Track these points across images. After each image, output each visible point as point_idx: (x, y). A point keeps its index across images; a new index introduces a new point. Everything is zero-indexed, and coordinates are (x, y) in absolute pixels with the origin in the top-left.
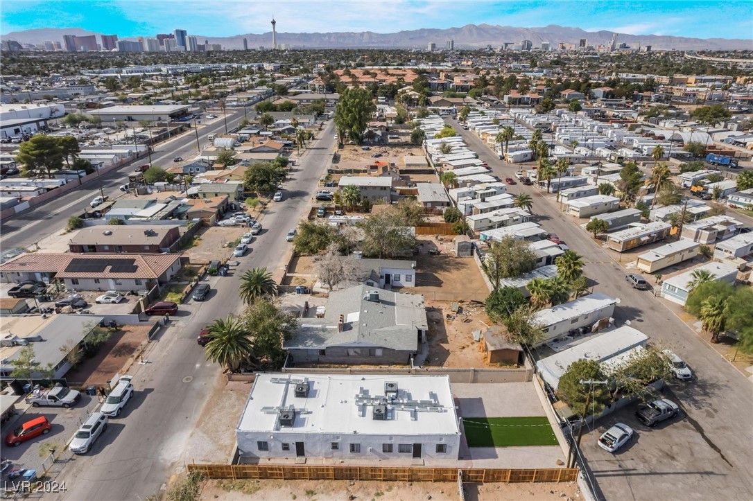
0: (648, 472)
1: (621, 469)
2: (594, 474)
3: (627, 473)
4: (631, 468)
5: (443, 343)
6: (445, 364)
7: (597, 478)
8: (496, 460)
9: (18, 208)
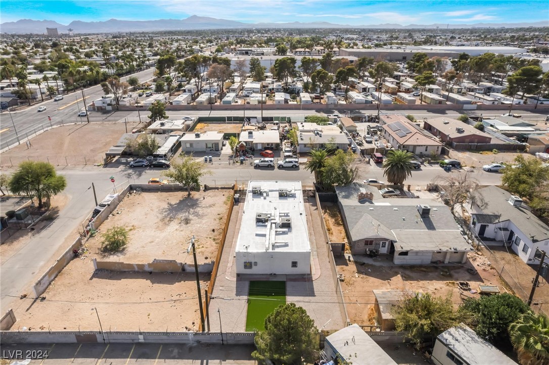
2: (205, 361)
5: (402, 276)
6: (362, 276)
7: (199, 361)
8: (235, 296)
9: (466, 106)
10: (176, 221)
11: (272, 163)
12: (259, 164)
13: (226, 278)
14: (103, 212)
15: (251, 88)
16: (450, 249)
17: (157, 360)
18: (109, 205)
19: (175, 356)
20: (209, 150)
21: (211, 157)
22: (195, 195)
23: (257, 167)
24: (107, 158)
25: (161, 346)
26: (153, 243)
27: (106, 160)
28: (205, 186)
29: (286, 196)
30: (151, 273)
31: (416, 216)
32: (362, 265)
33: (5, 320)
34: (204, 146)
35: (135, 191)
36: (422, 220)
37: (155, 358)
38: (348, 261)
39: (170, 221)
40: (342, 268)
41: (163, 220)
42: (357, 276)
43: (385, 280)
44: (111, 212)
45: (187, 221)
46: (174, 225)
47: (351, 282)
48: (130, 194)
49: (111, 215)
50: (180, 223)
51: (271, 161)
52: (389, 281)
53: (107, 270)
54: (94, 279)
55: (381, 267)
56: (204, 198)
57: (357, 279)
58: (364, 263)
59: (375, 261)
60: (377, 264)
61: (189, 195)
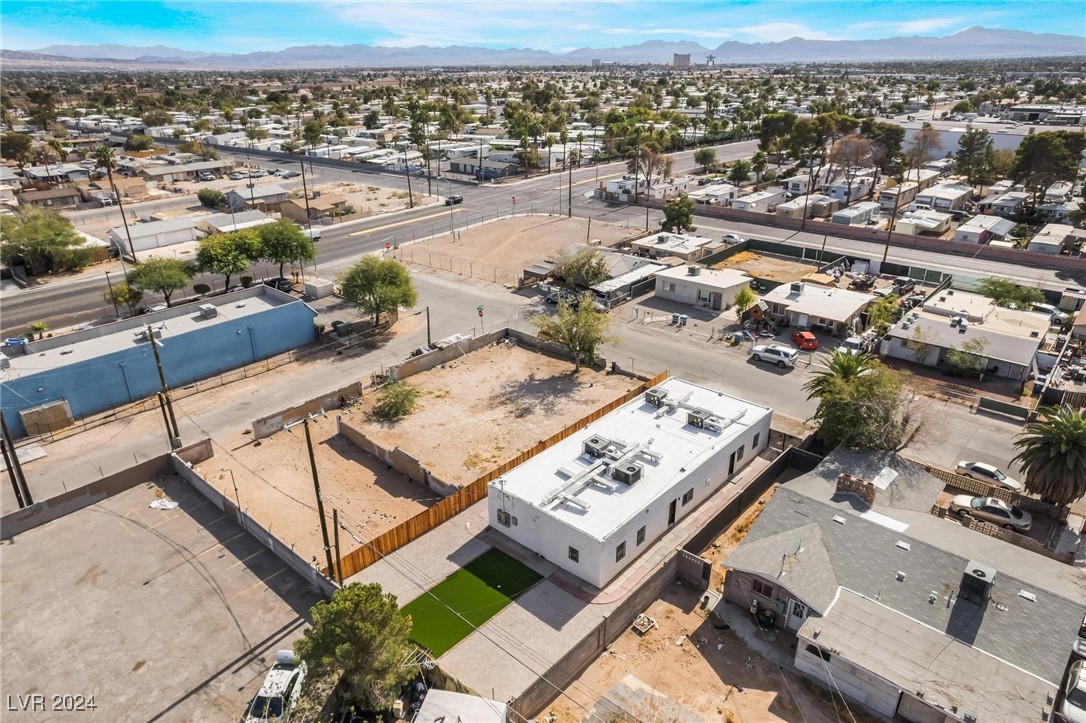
0: (212, 683)
1: (260, 657)
2: (302, 620)
3: (249, 657)
4: (242, 671)
5: (778, 700)
6: (690, 647)
7: (297, 616)
8: (447, 555)
10: (510, 407)
11: (786, 360)
12: (761, 354)
13: (468, 524)
14: (425, 356)
15: (932, 198)
16: (955, 710)
17: (262, 582)
18: (441, 349)
19: (282, 591)
20: (702, 303)
21: (685, 316)
22: (587, 375)
23: (756, 360)
24: (526, 279)
25: (285, 569)
26: (442, 428)
27: (521, 282)
28: (614, 366)
29: (701, 427)
30: (390, 467)
31: (947, 586)
32: (716, 627)
33: (198, 448)
34: (695, 295)
35: (507, 341)
36: (953, 602)
37: (262, 579)
38: (699, 605)
39: (503, 403)
40: (671, 611)
41: (493, 398)
42: (679, 643)
43: (726, 684)
44: (444, 362)
45: (524, 413)
46: (500, 413)
47: (653, 647)
48: (498, 343)
49: (439, 366)
50: (511, 412)
51: (786, 355)
52: (735, 689)
53: (348, 439)
54: (325, 445)
55: (757, 654)
56: (592, 385)
57: (673, 647)
58: (727, 627)
59: (758, 635)
60: (754, 644)
61: (576, 371)
